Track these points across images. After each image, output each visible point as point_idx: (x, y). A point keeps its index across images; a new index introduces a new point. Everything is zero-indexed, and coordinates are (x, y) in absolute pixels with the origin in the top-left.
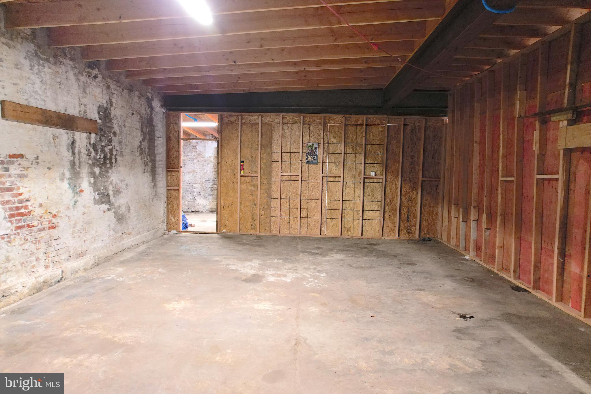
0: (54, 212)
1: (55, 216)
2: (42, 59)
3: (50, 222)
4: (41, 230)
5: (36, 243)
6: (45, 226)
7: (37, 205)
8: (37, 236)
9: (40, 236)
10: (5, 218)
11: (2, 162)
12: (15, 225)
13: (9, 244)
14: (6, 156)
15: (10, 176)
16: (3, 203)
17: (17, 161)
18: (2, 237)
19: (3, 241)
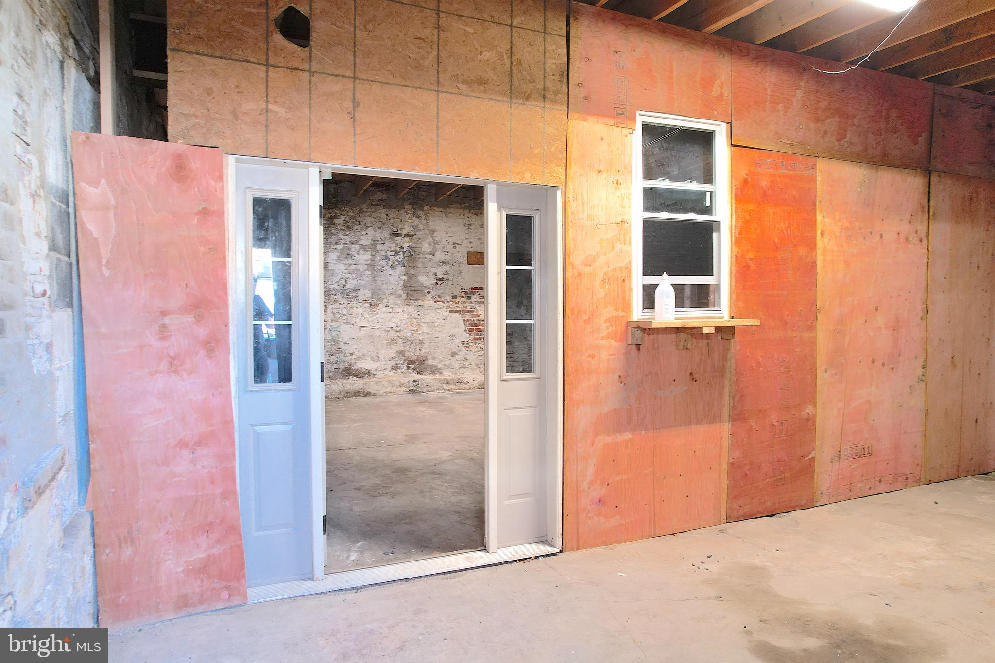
10: (465, 331)
11: (466, 293)
12: (473, 336)
13: (467, 349)
14: (470, 288)
15: (471, 302)
16: (464, 320)
17: (478, 292)
18: (463, 343)
19: (463, 346)
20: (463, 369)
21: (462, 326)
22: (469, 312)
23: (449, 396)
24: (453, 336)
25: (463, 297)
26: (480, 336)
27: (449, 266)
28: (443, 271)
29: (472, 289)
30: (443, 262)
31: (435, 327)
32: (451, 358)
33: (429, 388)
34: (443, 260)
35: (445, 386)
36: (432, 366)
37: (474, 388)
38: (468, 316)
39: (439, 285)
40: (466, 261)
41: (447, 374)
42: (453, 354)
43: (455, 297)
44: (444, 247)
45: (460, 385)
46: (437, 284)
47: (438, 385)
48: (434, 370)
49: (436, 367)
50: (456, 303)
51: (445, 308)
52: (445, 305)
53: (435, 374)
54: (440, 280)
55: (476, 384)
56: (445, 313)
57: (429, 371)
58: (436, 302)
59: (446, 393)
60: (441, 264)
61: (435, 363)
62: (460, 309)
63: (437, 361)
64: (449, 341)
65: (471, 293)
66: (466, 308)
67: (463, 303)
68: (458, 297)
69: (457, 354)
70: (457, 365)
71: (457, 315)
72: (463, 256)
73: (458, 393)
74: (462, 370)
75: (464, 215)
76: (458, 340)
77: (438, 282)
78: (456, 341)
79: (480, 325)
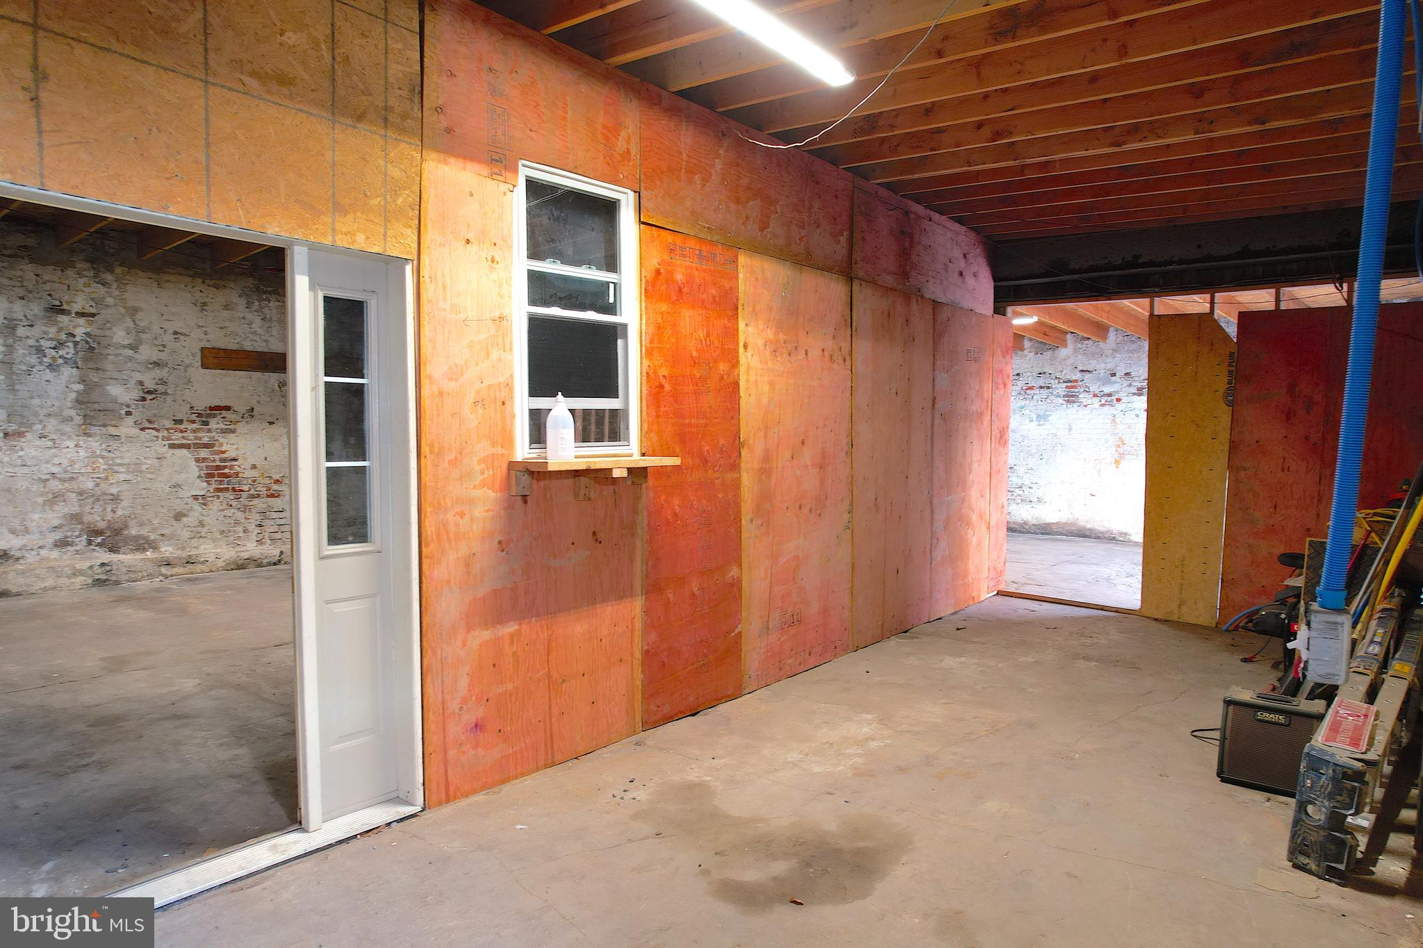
0: (277, 477)
1: (277, 482)
2: (265, 293)
3: (269, 489)
4: (253, 497)
5: (244, 512)
6: (261, 493)
7: (248, 465)
8: (247, 503)
9: (251, 503)
10: (199, 477)
11: (200, 415)
12: (214, 486)
13: (204, 507)
14: (206, 408)
15: (209, 431)
16: (197, 460)
17: (221, 414)
18: (195, 497)
19: (195, 502)
20: (197, 539)
21: (194, 470)
22: (206, 446)
23: (174, 587)
24: (177, 486)
25: (193, 422)
26: (226, 486)
27: (167, 369)
28: (154, 379)
29: (211, 409)
30: (155, 363)
31: (142, 472)
32: (174, 523)
33: (133, 576)
34: (154, 358)
35: (164, 570)
36: (137, 538)
37: (218, 570)
38: (204, 453)
39: (148, 402)
40: (199, 363)
41: (167, 550)
42: (178, 517)
43: (180, 422)
44: (156, 338)
45: (191, 566)
46: (144, 399)
47: (151, 568)
48: (142, 544)
49: (145, 538)
50: (182, 431)
51: (160, 439)
52: (160, 435)
53: (145, 550)
54: (149, 392)
55: (220, 563)
56: (161, 448)
57: (131, 547)
58: (143, 429)
59: (166, 581)
60: (150, 366)
61: (144, 532)
62: (190, 442)
63: (148, 528)
64: (169, 494)
65: (209, 416)
66: (200, 439)
67: (194, 431)
68: (185, 423)
69: (185, 516)
70: (186, 534)
71: (184, 451)
72: (193, 355)
73: (189, 580)
74: (195, 542)
75: (193, 287)
76: (187, 493)
77: (146, 396)
78: (182, 494)
79: (225, 467)
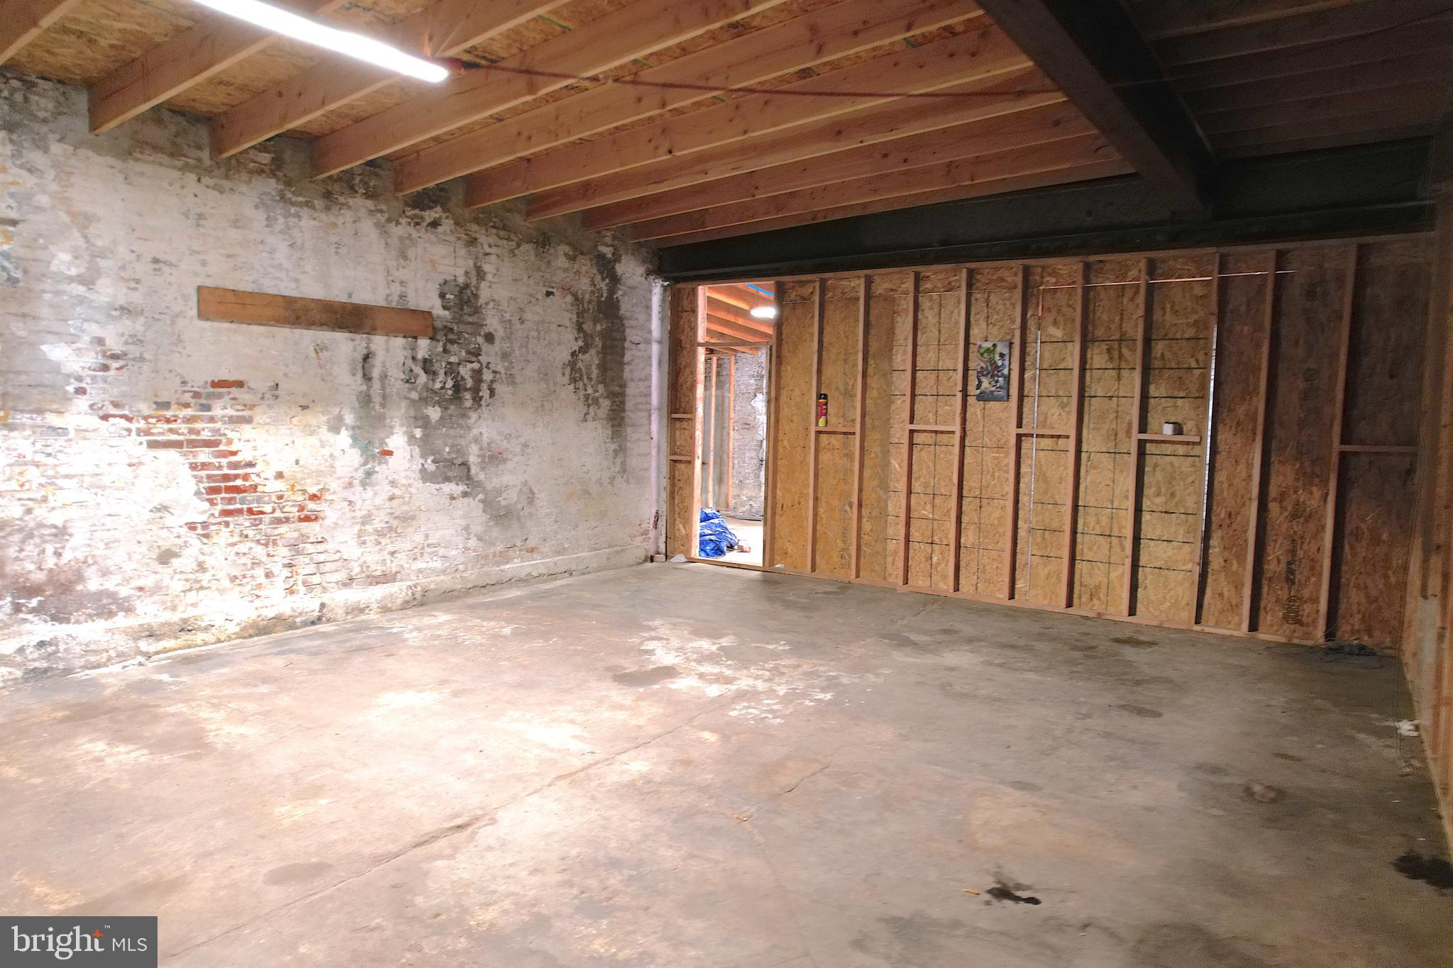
0: (313, 490)
1: (314, 497)
2: (293, 204)
3: (302, 509)
4: (279, 521)
5: (266, 545)
6: (291, 515)
7: (270, 473)
8: (269, 531)
9: (276, 532)
10: (198, 493)
11: (196, 395)
12: (220, 507)
13: (205, 540)
14: (206, 383)
15: (212, 420)
16: (193, 467)
17: (229, 393)
18: (192, 527)
19: (192, 534)
20: (194, 592)
21: (187, 484)
22: (208, 444)
23: (165, 677)
24: (164, 508)
25: (187, 405)
26: (238, 506)
27: (142, 320)
28: (122, 335)
29: (215, 384)
30: (122, 308)
31: (103, 488)
32: (159, 568)
33: (93, 659)
34: (122, 301)
35: (144, 645)
36: (99, 595)
37: (229, 638)
38: (204, 456)
39: (112, 372)
40: (195, 312)
41: (149, 612)
42: (166, 557)
43: (166, 405)
44: (123, 268)
45: (185, 637)
46: (105, 368)
47: (123, 643)
48: (107, 606)
49: (112, 596)
50: (168, 421)
51: (134, 433)
52: (133, 426)
53: (111, 614)
54: (115, 357)
55: (233, 628)
56: (134, 446)
57: (90, 611)
58: (105, 418)
59: (150, 665)
60: (115, 313)
61: (110, 584)
62: (181, 438)
63: (116, 579)
64: (150, 522)
65: (210, 396)
66: (198, 433)
67: (189, 420)
68: (174, 407)
69: (176, 555)
70: (177, 586)
71: (172, 453)
72: (186, 298)
73: (187, 661)
74: (192, 597)
75: (183, 187)
76: (176, 520)
77: (109, 362)
78: (169, 520)
79: (236, 477)
